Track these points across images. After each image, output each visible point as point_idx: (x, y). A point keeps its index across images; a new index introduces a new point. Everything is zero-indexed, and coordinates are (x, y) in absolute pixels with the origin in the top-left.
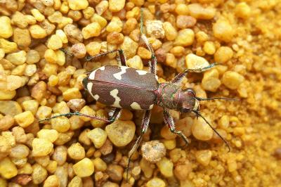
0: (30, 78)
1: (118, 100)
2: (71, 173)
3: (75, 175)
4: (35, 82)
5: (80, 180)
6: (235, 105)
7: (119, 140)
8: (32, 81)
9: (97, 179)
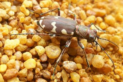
0: (11, 16)
1: (55, 27)
2: (22, 66)
3: (24, 67)
4: (13, 19)
5: (27, 70)
6: (116, 57)
7: (52, 53)
8: (11, 18)
9: (36, 72)
